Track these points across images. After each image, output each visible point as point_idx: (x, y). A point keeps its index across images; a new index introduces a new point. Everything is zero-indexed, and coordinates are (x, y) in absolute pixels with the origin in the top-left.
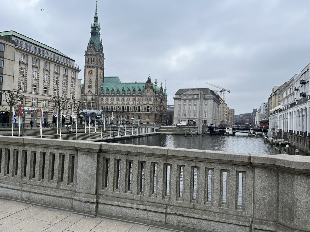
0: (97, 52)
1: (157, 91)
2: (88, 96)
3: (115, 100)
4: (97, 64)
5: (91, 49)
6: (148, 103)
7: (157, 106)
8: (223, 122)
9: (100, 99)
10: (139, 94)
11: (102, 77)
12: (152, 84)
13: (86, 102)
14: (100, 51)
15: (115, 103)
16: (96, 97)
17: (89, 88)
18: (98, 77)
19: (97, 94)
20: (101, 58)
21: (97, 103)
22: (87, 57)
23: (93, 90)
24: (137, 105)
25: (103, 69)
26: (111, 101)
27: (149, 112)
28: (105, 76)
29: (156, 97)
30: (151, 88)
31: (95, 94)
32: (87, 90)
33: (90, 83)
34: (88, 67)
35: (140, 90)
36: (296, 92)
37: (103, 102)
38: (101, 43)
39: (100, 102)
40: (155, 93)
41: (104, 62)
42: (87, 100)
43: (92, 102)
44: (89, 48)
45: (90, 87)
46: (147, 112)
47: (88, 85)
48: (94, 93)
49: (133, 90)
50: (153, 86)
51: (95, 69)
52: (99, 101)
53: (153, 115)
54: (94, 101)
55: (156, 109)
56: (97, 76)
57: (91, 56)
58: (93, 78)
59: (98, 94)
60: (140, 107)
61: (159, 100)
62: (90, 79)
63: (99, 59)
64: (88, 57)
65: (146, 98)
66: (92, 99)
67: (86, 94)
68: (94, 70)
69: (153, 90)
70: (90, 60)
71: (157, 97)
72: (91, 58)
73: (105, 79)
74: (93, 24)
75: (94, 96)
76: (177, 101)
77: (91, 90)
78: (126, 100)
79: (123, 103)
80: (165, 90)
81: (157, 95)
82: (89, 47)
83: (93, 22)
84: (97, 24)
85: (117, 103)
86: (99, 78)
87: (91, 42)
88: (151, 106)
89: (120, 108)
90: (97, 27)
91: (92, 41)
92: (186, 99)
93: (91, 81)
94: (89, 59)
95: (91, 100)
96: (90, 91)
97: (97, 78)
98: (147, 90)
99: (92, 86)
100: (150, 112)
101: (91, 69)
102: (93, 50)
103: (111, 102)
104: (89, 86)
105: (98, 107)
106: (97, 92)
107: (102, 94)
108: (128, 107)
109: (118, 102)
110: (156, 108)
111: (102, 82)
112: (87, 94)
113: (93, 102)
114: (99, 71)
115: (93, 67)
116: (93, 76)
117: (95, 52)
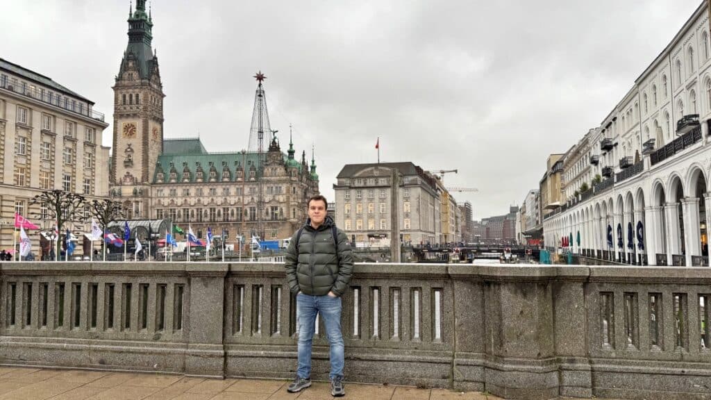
0: (145, 81)
1: (294, 169)
2: (124, 185)
3: (193, 194)
4: (145, 109)
5: (130, 72)
6: (274, 200)
7: (295, 205)
8: (446, 236)
9: (155, 192)
10: (253, 179)
11: (159, 140)
12: (281, 155)
14: (153, 78)
15: (192, 201)
16: (145, 187)
17: (126, 166)
18: (150, 140)
19: (147, 180)
20: (156, 95)
21: (147, 204)
22: (119, 91)
23: (137, 172)
24: (248, 204)
25: (160, 121)
26: (182, 197)
27: (276, 219)
28: (166, 137)
29: (291, 184)
30: (280, 164)
31: (143, 181)
32: (120, 172)
33: (129, 156)
34: (122, 116)
35: (253, 168)
36: (593, 166)
37: (162, 200)
38: (155, 58)
39: (155, 201)
40: (290, 175)
41: (162, 104)
42: (121, 196)
43: (136, 202)
44: (125, 70)
45: (129, 163)
46: (272, 219)
47: (124, 159)
49: (237, 170)
50: (286, 159)
51: (141, 120)
52: (151, 198)
53: (288, 226)
54: (139, 199)
55: (294, 213)
56: (145, 138)
57: (131, 91)
58: (137, 142)
59: (151, 181)
60: (255, 210)
61: (299, 192)
62: (129, 145)
63: (150, 96)
64: (122, 93)
65: (268, 188)
66: (135, 193)
67: (118, 181)
68: (139, 123)
69: (286, 169)
70: (127, 98)
71: (294, 185)
72: (131, 96)
73: (165, 144)
74: (133, 12)
75: (138, 188)
76: (342, 193)
77: (132, 172)
78: (219, 194)
79: (212, 200)
80: (313, 168)
81: (293, 179)
82: (124, 67)
83: (134, 10)
84: (144, 14)
85: (199, 200)
86: (150, 143)
87: (128, 57)
88: (282, 205)
89: (206, 214)
90: (145, 21)
91: (130, 53)
92: (363, 188)
93: (132, 151)
94: (124, 96)
95: (132, 197)
96: (128, 175)
97: (145, 143)
98: (270, 170)
99: (134, 162)
100: (280, 220)
101: (129, 121)
102: (135, 75)
103: (184, 199)
104: (125, 162)
105: (149, 213)
106: (146, 176)
107: (160, 181)
108: (226, 210)
109: (201, 199)
110: (294, 210)
111: (159, 151)
112: (121, 181)
113: (137, 199)
114: (152, 124)
115: (135, 115)
116: (135, 137)
117: (140, 81)
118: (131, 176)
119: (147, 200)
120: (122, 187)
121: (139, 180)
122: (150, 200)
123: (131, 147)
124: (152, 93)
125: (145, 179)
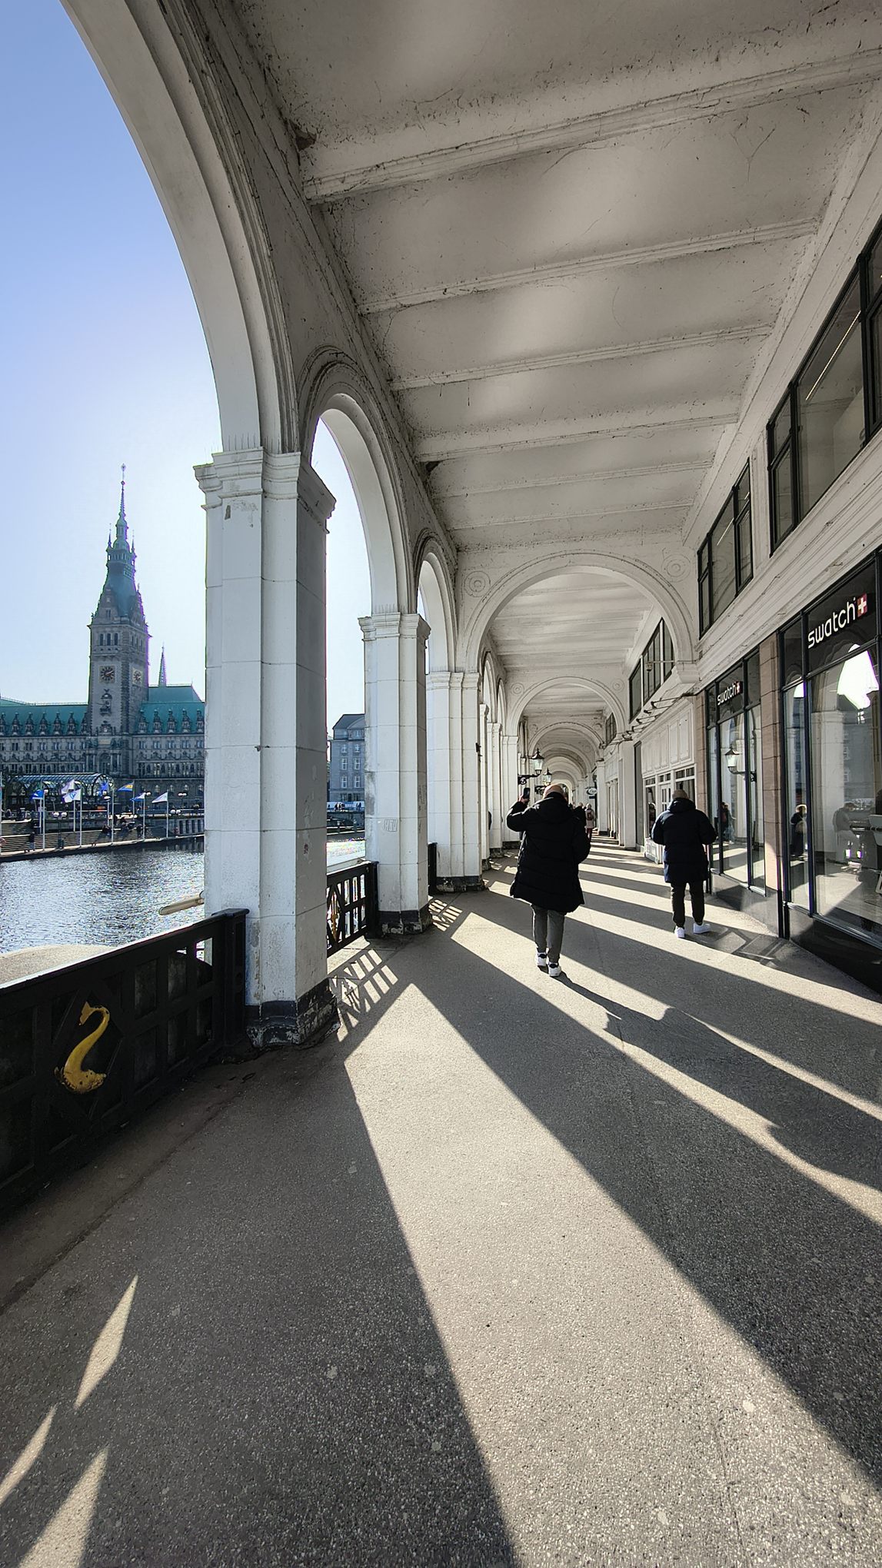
0: (125, 619)
2: (101, 735)
4: (125, 650)
5: (108, 609)
9: (136, 744)
11: (142, 685)
13: (96, 755)
14: (135, 615)
16: (124, 738)
17: (103, 714)
18: (130, 685)
19: (127, 731)
20: (138, 634)
21: (127, 756)
22: (95, 630)
23: (116, 721)
25: (145, 663)
26: (166, 750)
31: (122, 731)
32: (97, 721)
33: (108, 703)
34: (99, 658)
37: (145, 753)
38: (139, 594)
39: (136, 754)
41: (147, 645)
42: (97, 747)
43: (113, 754)
44: (103, 607)
47: (101, 707)
48: (118, 729)
51: (120, 663)
52: (132, 750)
54: (117, 751)
56: (126, 683)
57: (108, 630)
58: (115, 688)
59: (131, 732)
62: (107, 691)
63: (130, 636)
64: (98, 632)
66: (114, 745)
67: (94, 732)
68: (117, 666)
70: (105, 638)
72: (109, 635)
73: (150, 690)
74: (112, 541)
75: (117, 738)
76: (338, 746)
77: (110, 721)
82: (102, 603)
83: (114, 539)
84: (126, 544)
86: (132, 689)
87: (106, 592)
90: (124, 550)
91: (109, 588)
93: (110, 697)
94: (102, 635)
95: (110, 749)
96: (105, 724)
97: (126, 690)
99: (113, 710)
101: (108, 663)
102: (114, 611)
104: (101, 710)
105: (130, 767)
106: (126, 726)
107: (142, 732)
111: (143, 699)
112: (97, 731)
113: (115, 752)
114: (134, 668)
115: (113, 657)
116: (113, 682)
117: (119, 618)
118: (109, 725)
119: (127, 753)
120: (99, 737)
122: (130, 752)
123: (109, 693)
124: (134, 632)
125: (125, 729)
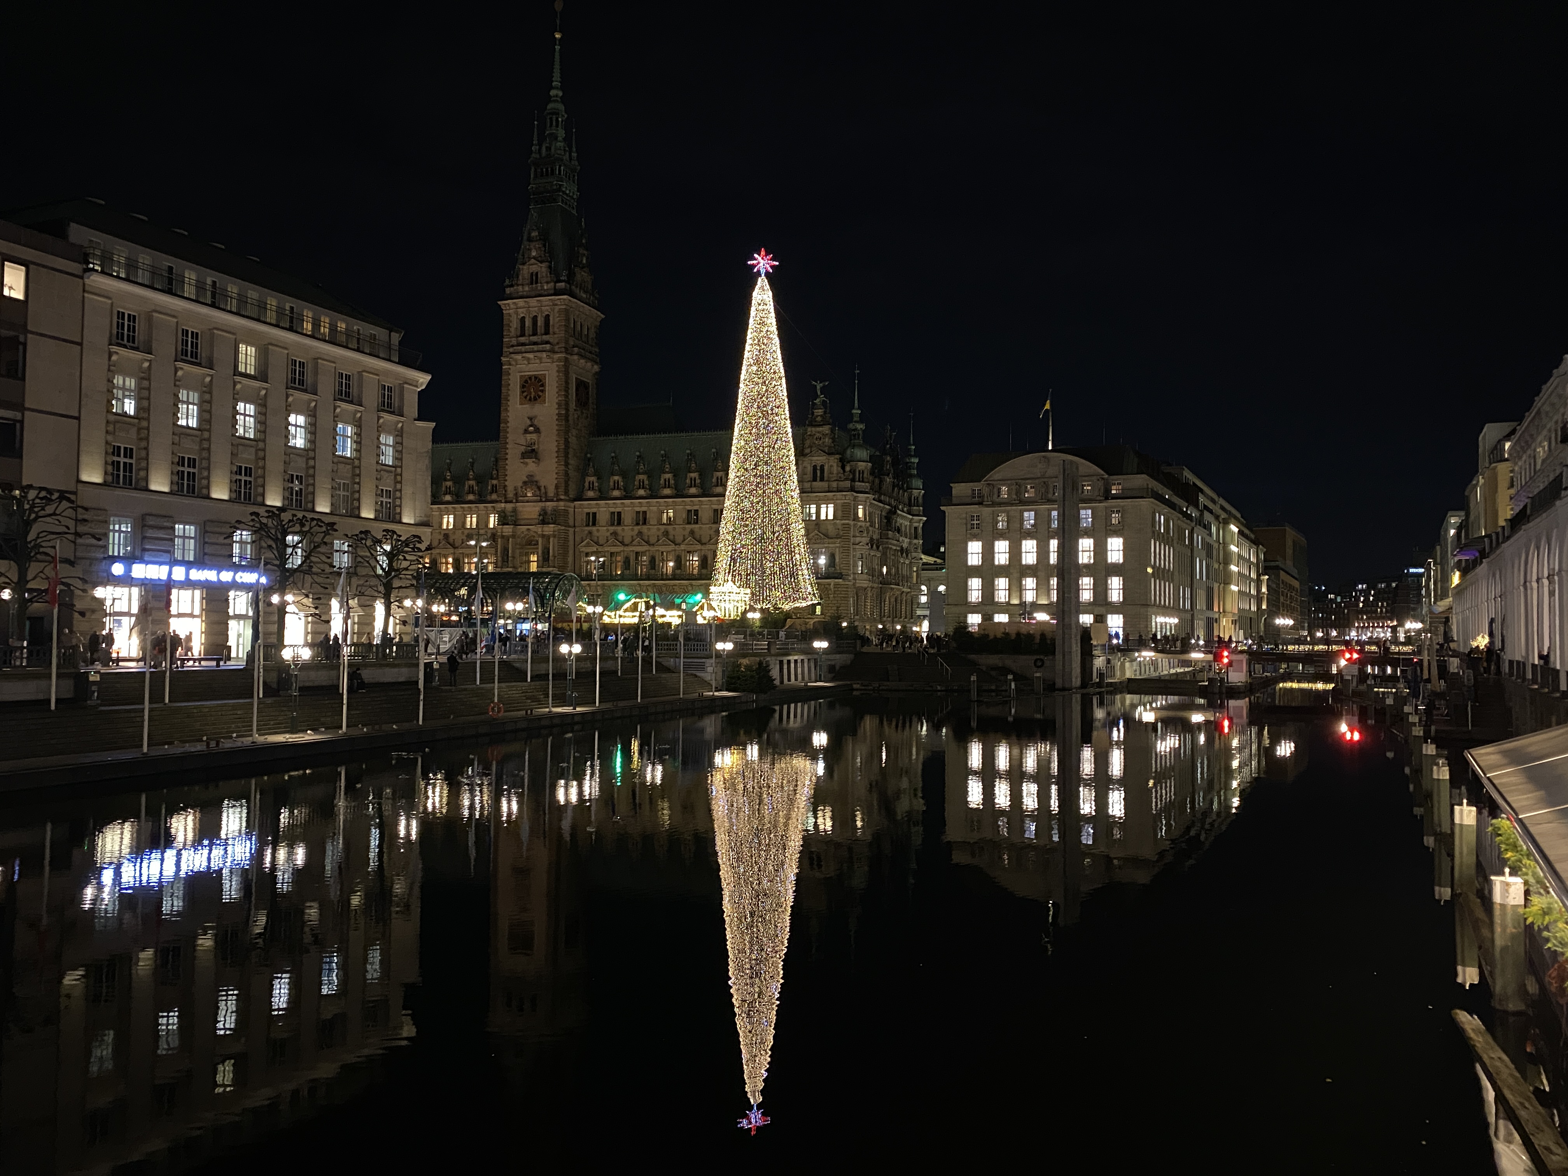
0: (562, 285)
1: (860, 466)
2: (523, 502)
3: (654, 521)
4: (563, 343)
5: (534, 268)
6: (817, 533)
7: (862, 545)
9: (581, 516)
11: (590, 409)
12: (832, 434)
13: (514, 537)
14: (578, 278)
16: (562, 505)
17: (526, 463)
18: (571, 407)
19: (566, 492)
20: (582, 314)
21: (566, 540)
22: (512, 309)
23: (548, 474)
26: (633, 528)
27: (821, 575)
29: (855, 498)
30: (830, 455)
31: (557, 494)
32: (516, 476)
33: (532, 442)
34: (516, 361)
37: (595, 532)
39: (581, 535)
40: (853, 480)
42: (515, 523)
43: (542, 537)
45: (530, 457)
47: (523, 449)
48: (551, 490)
51: (554, 368)
52: (575, 529)
53: (846, 593)
54: (550, 531)
55: (860, 562)
56: (563, 404)
57: (534, 307)
58: (547, 413)
59: (572, 493)
61: (876, 516)
62: (532, 420)
63: (572, 317)
64: (517, 314)
66: (544, 519)
67: (510, 495)
68: (549, 374)
69: (843, 468)
70: (528, 323)
71: (861, 501)
72: (535, 318)
75: (550, 505)
76: (958, 519)
77: (537, 472)
81: (858, 486)
85: (666, 535)
86: (573, 414)
88: (834, 544)
89: (678, 562)
90: (562, 160)
92: (1011, 505)
93: (537, 430)
94: (523, 318)
95: (536, 526)
96: (530, 481)
97: (563, 416)
98: (809, 467)
99: (542, 453)
100: (829, 578)
101: (534, 369)
102: (544, 274)
103: (636, 532)
104: (523, 454)
105: (571, 560)
106: (563, 483)
107: (591, 494)
109: (670, 530)
110: (860, 554)
111: (592, 433)
112: (516, 494)
113: (546, 532)
114: (574, 377)
116: (542, 404)
118: (536, 482)
119: (566, 533)
120: (519, 506)
121: (551, 493)
123: (536, 422)
125: (561, 490)
